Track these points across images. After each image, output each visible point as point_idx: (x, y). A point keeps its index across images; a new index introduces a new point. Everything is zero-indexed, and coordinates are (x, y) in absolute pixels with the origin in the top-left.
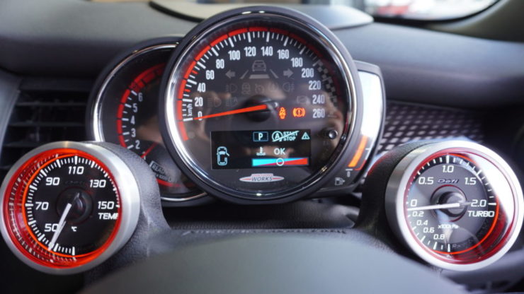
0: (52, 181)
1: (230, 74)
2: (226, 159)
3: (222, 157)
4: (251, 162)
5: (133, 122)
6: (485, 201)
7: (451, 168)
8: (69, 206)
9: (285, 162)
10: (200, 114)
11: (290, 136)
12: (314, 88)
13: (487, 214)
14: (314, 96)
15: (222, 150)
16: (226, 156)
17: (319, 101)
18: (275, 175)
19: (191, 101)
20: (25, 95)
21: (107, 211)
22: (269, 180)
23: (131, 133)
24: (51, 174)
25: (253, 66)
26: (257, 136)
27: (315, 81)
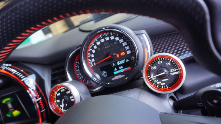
0: (59, 94)
1: (99, 49)
2: (106, 74)
3: (105, 74)
4: (113, 73)
5: (79, 71)
6: (175, 69)
7: (161, 62)
8: (63, 100)
9: (124, 70)
10: (95, 63)
11: (123, 62)
12: (125, 45)
13: (177, 73)
14: (126, 47)
15: (104, 72)
16: (106, 73)
17: (128, 48)
18: (122, 75)
19: (91, 60)
20: (53, 70)
21: (72, 99)
22: (120, 77)
23: (79, 74)
24: (58, 93)
25: (105, 45)
26: (113, 65)
27: (124, 43)
